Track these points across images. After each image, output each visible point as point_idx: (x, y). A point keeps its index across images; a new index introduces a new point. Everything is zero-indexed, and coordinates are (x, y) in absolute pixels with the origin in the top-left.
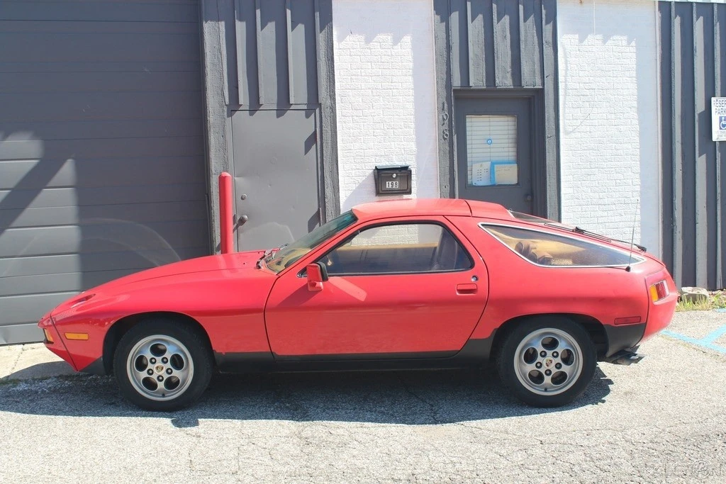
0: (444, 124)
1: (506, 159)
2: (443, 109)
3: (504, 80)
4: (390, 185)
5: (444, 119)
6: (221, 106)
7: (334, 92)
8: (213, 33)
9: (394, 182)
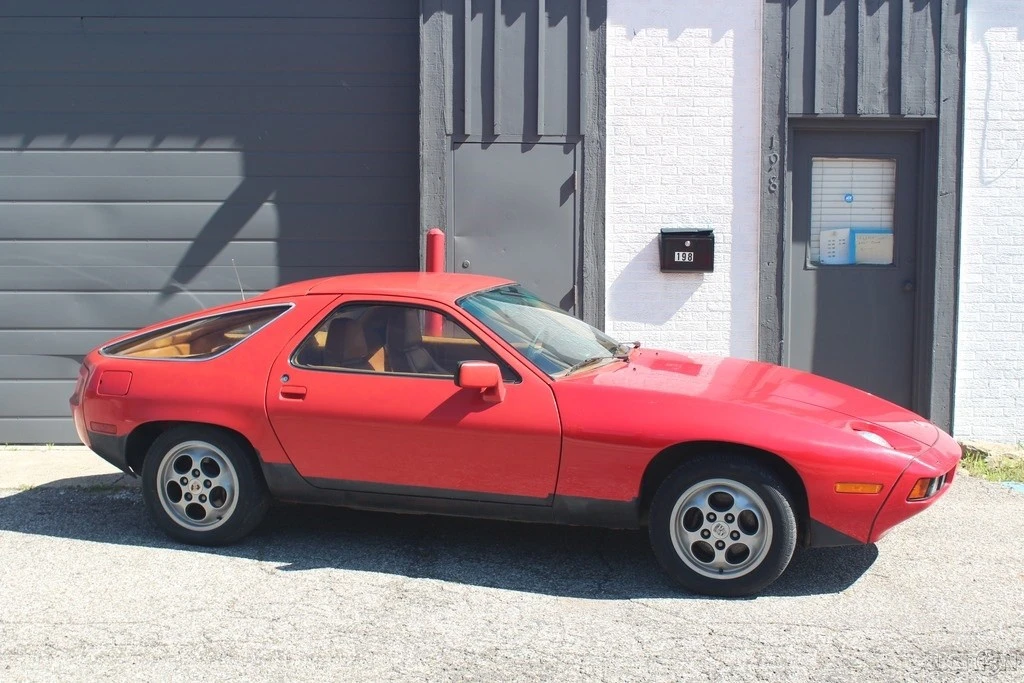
0: (770, 170)
1: (877, 225)
2: (771, 148)
3: (873, 103)
4: (681, 258)
5: (771, 163)
6: (440, 136)
7: (604, 119)
8: (434, 33)
9: (687, 253)
